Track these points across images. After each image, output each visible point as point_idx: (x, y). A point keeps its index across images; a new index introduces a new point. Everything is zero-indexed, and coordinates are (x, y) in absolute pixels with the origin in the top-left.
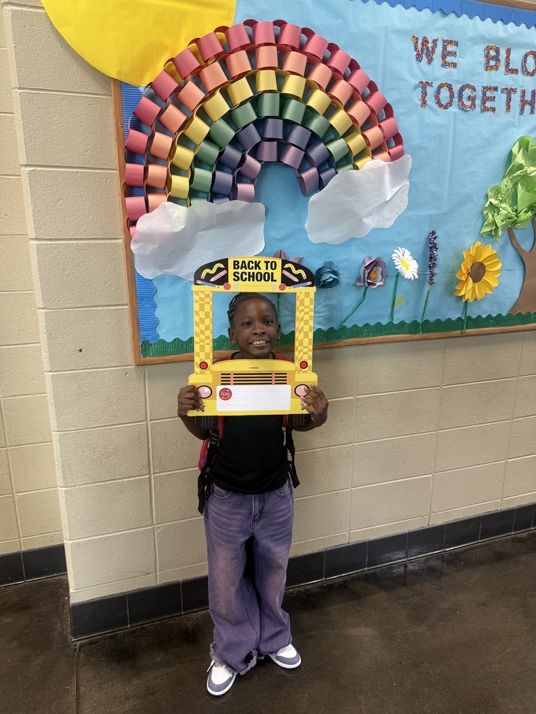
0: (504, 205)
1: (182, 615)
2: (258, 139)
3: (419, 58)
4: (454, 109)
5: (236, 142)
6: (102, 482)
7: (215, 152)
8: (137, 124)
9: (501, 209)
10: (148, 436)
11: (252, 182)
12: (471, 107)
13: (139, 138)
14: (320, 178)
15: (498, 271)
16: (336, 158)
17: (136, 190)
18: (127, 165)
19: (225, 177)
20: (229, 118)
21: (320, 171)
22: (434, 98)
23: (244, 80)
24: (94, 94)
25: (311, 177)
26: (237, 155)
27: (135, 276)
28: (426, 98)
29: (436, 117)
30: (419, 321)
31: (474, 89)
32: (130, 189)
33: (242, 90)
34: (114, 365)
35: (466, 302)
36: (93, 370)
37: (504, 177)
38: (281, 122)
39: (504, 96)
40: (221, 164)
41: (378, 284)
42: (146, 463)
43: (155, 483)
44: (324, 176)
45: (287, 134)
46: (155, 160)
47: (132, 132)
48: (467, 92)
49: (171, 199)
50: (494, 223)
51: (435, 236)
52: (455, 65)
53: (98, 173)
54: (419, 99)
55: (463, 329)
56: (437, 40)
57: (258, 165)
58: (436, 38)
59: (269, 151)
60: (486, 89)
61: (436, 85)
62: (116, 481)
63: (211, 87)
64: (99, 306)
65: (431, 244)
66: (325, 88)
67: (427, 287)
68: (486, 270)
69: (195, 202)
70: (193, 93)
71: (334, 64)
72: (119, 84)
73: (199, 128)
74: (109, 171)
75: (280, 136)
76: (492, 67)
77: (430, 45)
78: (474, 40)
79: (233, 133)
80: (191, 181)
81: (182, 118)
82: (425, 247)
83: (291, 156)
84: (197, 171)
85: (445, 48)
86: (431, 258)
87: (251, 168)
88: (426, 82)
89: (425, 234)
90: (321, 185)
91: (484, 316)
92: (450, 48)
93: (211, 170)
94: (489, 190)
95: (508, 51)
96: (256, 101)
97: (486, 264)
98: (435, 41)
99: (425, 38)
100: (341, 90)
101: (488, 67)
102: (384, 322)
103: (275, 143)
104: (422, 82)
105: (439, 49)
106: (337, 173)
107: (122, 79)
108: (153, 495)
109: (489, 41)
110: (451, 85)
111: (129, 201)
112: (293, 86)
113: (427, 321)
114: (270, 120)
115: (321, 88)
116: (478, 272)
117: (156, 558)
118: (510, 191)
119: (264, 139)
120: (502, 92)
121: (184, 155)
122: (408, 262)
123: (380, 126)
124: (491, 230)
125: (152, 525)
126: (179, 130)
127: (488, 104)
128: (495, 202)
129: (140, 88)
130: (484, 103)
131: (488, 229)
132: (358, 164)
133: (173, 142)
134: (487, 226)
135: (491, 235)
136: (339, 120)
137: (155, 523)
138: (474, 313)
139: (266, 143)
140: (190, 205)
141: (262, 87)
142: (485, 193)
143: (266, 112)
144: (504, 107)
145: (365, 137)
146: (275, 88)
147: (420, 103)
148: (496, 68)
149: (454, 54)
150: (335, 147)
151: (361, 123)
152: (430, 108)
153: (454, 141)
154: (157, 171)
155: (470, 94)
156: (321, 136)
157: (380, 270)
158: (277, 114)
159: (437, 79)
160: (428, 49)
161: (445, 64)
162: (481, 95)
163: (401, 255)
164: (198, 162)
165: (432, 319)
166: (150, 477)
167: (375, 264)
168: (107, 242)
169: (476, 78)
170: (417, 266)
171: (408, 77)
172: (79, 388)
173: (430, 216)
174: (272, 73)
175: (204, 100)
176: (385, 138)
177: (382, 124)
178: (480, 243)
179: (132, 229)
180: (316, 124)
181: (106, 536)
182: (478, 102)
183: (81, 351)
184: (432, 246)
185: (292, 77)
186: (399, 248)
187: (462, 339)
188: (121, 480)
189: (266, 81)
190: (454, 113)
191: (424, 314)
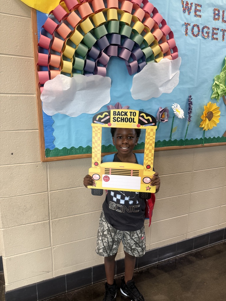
0: (221, 85)
1: (66, 293)
2: (108, 44)
3: (184, 11)
4: (200, 37)
5: (97, 45)
6: (24, 225)
7: (86, 49)
8: (45, 32)
9: (220, 86)
10: (48, 200)
11: (105, 66)
12: (207, 37)
13: (46, 40)
14: (139, 67)
15: (219, 116)
16: (147, 56)
17: (44, 68)
18: (39, 53)
19: (91, 63)
20: (93, 32)
21: (139, 63)
22: (191, 31)
23: (101, 13)
24: (21, 16)
25: (134, 66)
26: (97, 52)
27: (42, 114)
28: (188, 31)
29: (191, 40)
30: (183, 139)
31: (209, 29)
32: (40, 67)
33: (100, 18)
34: (30, 161)
35: (204, 131)
36: (19, 165)
37: (221, 71)
38: (120, 36)
39: (222, 33)
40: (89, 56)
41: (166, 120)
42: (47, 214)
43: (52, 224)
44: (140, 65)
45: (122, 43)
46: (54, 52)
47: (42, 36)
48: (206, 30)
49: (62, 73)
50: (217, 93)
51: (191, 98)
52: (200, 16)
53: (23, 59)
54: (184, 31)
55: (203, 143)
56: (192, 3)
57: (108, 58)
58: (192, 2)
59: (113, 50)
60: (214, 29)
61: (192, 25)
62: (31, 224)
63: (84, 15)
64: (23, 130)
65: (189, 102)
66: (141, 20)
67: (187, 123)
68: (214, 115)
69: (76, 75)
70: (74, 18)
71: (146, 9)
72: (35, 11)
73: (78, 36)
74: (29, 58)
75: (119, 44)
76: (216, 18)
77: (189, 5)
78: (209, 5)
79: (96, 40)
80: (73, 64)
81: (69, 31)
82: (187, 103)
83: (125, 54)
84: (77, 59)
85: (196, 8)
86: (189, 109)
87: (104, 59)
88: (188, 23)
89: (187, 97)
90: (139, 70)
91: (212, 137)
92: (198, 8)
93: (83, 59)
94: (215, 77)
95: (223, 12)
96: (107, 24)
97: (213, 112)
98: (191, 4)
99: (187, 2)
100: (149, 22)
101: (215, 19)
102: (167, 140)
103: (117, 47)
104: (186, 23)
105: (193, 8)
106: (147, 64)
107: (37, 8)
108: (51, 231)
109: (215, 6)
110: (199, 26)
111: (40, 73)
112: (126, 18)
113: (187, 139)
114: (115, 35)
115: (140, 20)
116: (210, 116)
117: (52, 264)
118: (224, 78)
119: (111, 45)
120: (221, 31)
121: (70, 50)
122: (179, 111)
123: (167, 42)
124: (216, 96)
125: (51, 246)
126: (67, 37)
127: (215, 36)
128: (218, 83)
129: (46, 14)
130: (213, 35)
131: (214, 96)
132: (157, 60)
133: (64, 43)
134: (214, 94)
135: (216, 99)
136: (148, 37)
137: (52, 245)
138: (207, 136)
139: (112, 47)
140: (73, 76)
141: (110, 18)
142: (213, 78)
143: (112, 30)
144: (222, 38)
145: (160, 47)
146: (117, 19)
147: (185, 33)
148: (218, 19)
149: (200, 11)
150: (146, 51)
151: (158, 39)
152: (190, 36)
153: (200, 52)
154: (55, 58)
155: (207, 31)
156: (139, 44)
157: (166, 113)
158: (118, 32)
159: (192, 22)
160: (188, 7)
161: (196, 15)
162: (212, 32)
163: (176, 106)
164: (77, 54)
165: (189, 139)
166: (49, 222)
167: (164, 111)
168: (28, 95)
169: (209, 23)
170: (183, 112)
171: (179, 20)
172: (11, 174)
173: (189, 88)
174: (116, 10)
175: (80, 22)
176: (170, 48)
177: (168, 41)
178: (210, 102)
179: (41, 88)
180: (137, 39)
181: (25, 253)
182: (210, 35)
183: (12, 154)
184: (190, 103)
185: (126, 13)
186: (175, 103)
187: (202, 148)
188: (34, 223)
189: (112, 14)
190: (200, 39)
191: (186, 136)
